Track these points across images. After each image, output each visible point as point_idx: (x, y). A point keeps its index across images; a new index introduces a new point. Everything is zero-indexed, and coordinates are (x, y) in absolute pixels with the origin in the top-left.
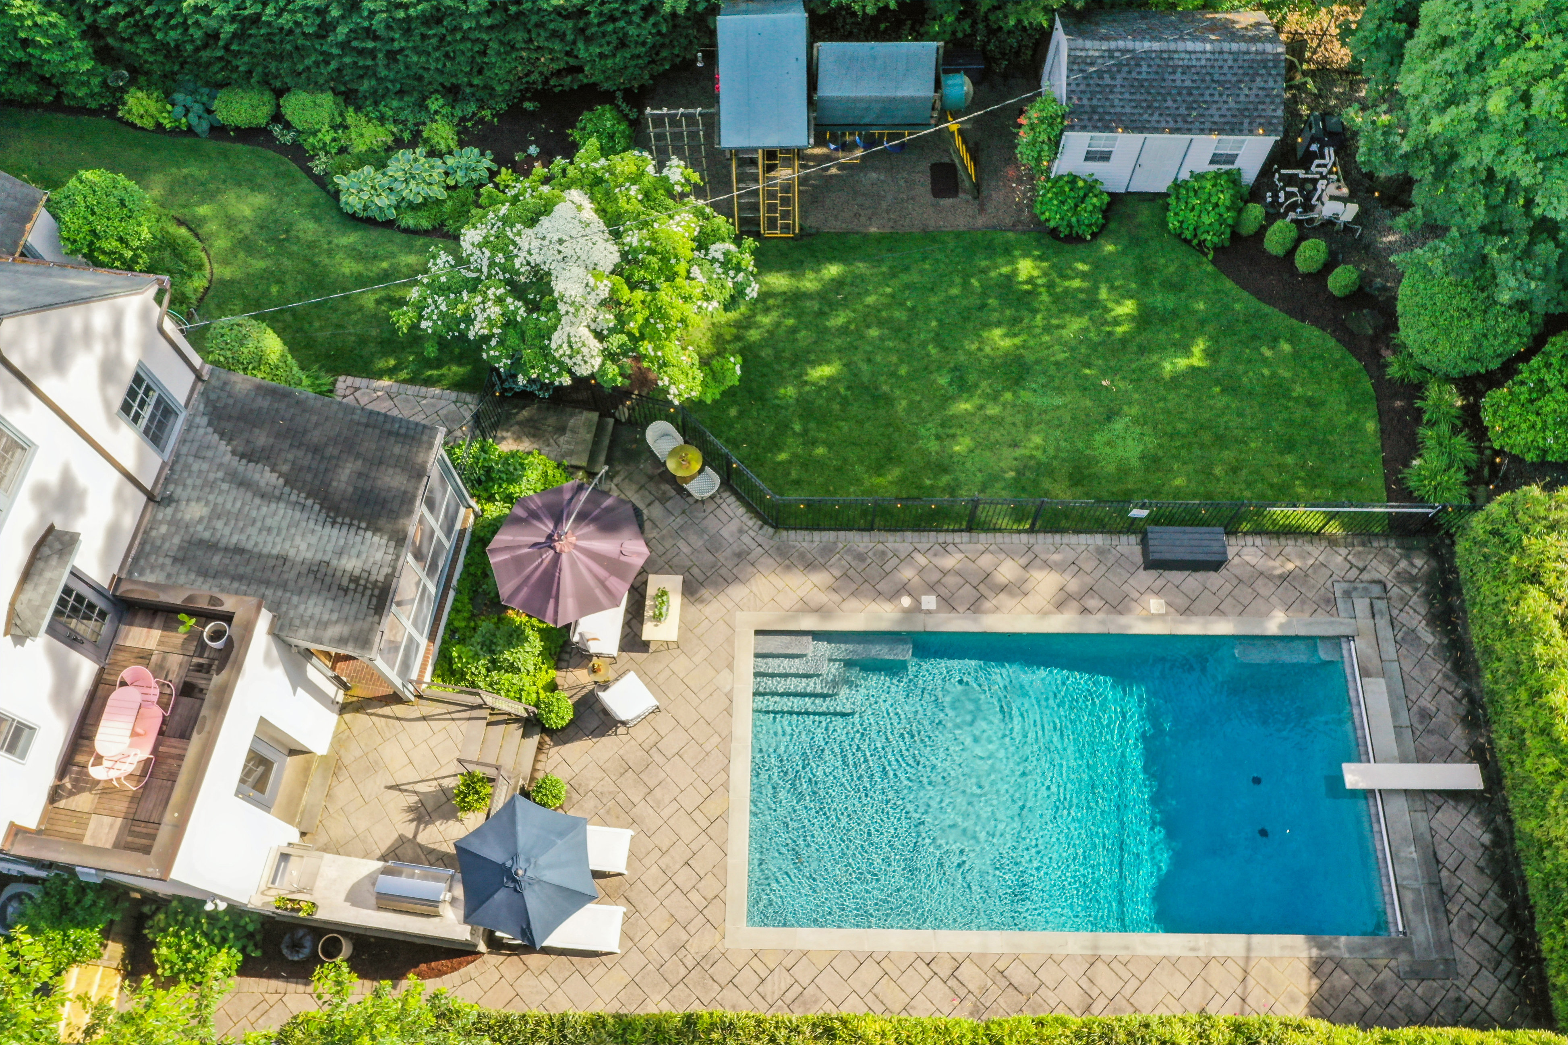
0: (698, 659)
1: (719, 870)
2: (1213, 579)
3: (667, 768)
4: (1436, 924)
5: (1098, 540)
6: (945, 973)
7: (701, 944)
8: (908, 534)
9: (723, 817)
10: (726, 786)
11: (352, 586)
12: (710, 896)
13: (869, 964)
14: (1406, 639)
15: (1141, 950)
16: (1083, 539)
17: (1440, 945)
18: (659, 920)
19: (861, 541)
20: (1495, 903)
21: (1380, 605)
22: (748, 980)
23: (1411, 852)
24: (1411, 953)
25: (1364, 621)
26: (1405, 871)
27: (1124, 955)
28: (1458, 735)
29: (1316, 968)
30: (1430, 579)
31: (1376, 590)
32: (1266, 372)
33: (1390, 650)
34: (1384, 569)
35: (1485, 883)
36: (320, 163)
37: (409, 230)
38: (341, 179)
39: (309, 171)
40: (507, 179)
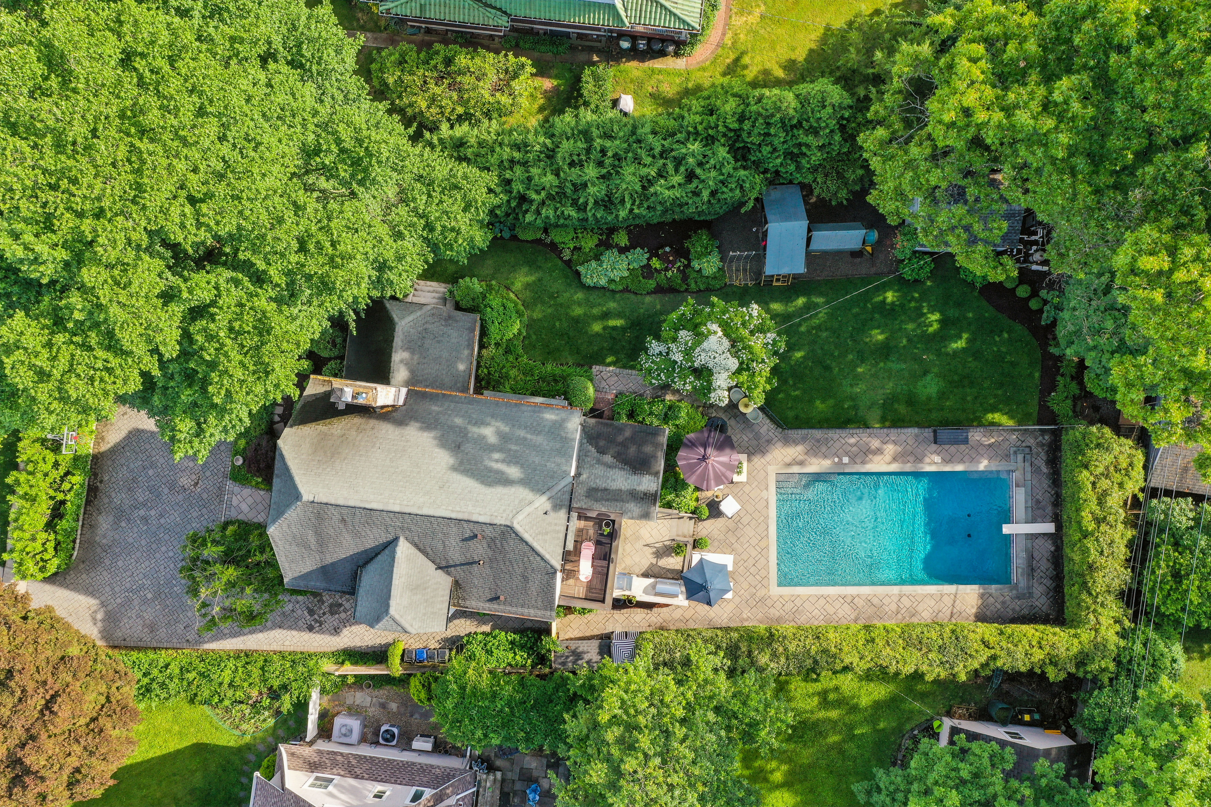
0: (754, 486)
1: (766, 567)
2: (963, 447)
3: (744, 530)
4: (1028, 580)
5: (916, 430)
6: (849, 601)
7: (762, 593)
8: (838, 431)
9: (767, 547)
10: (767, 536)
11: (644, 497)
12: (763, 577)
13: (822, 599)
14: (1036, 470)
15: (920, 592)
16: (910, 430)
17: (1028, 588)
18: (745, 585)
19: (817, 433)
20: (1051, 572)
21: (1028, 457)
22: (778, 605)
23: (1023, 555)
24: (1018, 591)
25: (1020, 464)
26: (1019, 561)
27: (913, 593)
28: (1049, 509)
29: (982, 596)
30: (1050, 445)
31: (1027, 450)
32: (995, 349)
33: (1028, 476)
34: (1032, 441)
35: (1049, 565)
36: (567, 255)
37: (613, 291)
38: (581, 269)
39: (561, 258)
40: (656, 263)
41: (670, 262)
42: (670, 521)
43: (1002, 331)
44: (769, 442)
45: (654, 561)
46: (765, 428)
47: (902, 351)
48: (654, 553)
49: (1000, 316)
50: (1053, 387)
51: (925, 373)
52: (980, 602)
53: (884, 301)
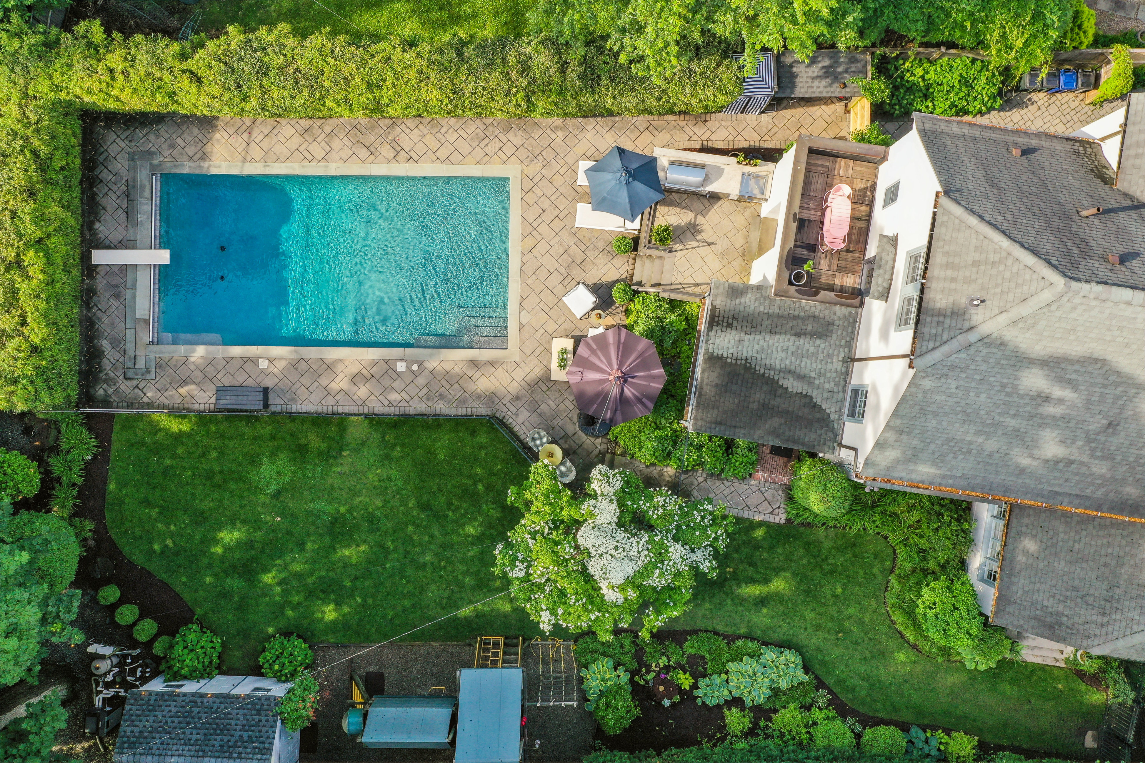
0: (541, 331)
1: (526, 207)
2: (226, 381)
3: (557, 265)
4: (134, 180)
5: (294, 408)
6: (402, 154)
7: (534, 168)
8: (412, 412)
9: (524, 237)
10: (523, 254)
11: (730, 321)
12: (530, 193)
13: (443, 157)
14: (117, 343)
15: (296, 165)
16: (303, 408)
17: (135, 168)
18: (558, 180)
19: (442, 408)
20: (100, 190)
21: (130, 364)
22: (509, 149)
23: (140, 218)
24: (151, 164)
25: (141, 353)
26: (146, 208)
27: (305, 163)
28: (100, 283)
29: (204, 157)
30: (96, 380)
31: (130, 374)
32: (173, 528)
33: (130, 335)
34: (123, 387)
35: (103, 201)
36: (822, 697)
37: (752, 639)
38: (802, 676)
39: (830, 692)
40: (685, 681)
41: (664, 682)
42: (673, 280)
43: (162, 553)
44: (517, 398)
45: (700, 220)
46: (521, 418)
47: (312, 529)
48: (700, 232)
49: (164, 577)
50: (88, 468)
51: (277, 494)
52: (208, 148)
53: (338, 604)
